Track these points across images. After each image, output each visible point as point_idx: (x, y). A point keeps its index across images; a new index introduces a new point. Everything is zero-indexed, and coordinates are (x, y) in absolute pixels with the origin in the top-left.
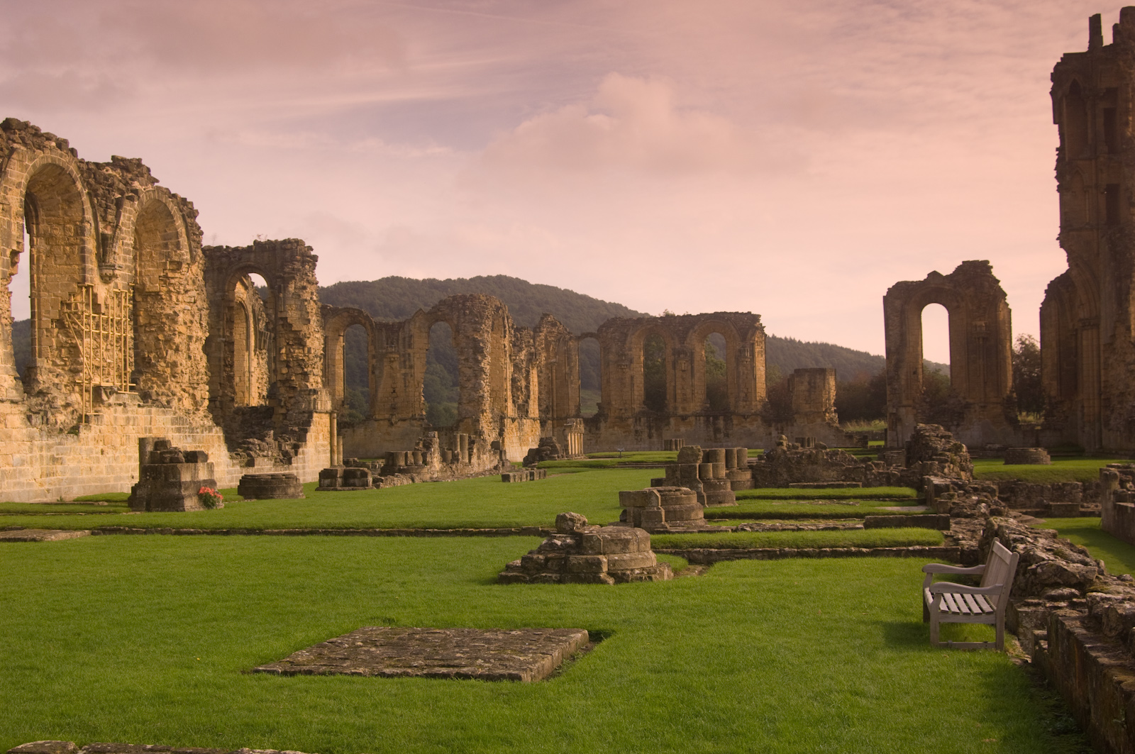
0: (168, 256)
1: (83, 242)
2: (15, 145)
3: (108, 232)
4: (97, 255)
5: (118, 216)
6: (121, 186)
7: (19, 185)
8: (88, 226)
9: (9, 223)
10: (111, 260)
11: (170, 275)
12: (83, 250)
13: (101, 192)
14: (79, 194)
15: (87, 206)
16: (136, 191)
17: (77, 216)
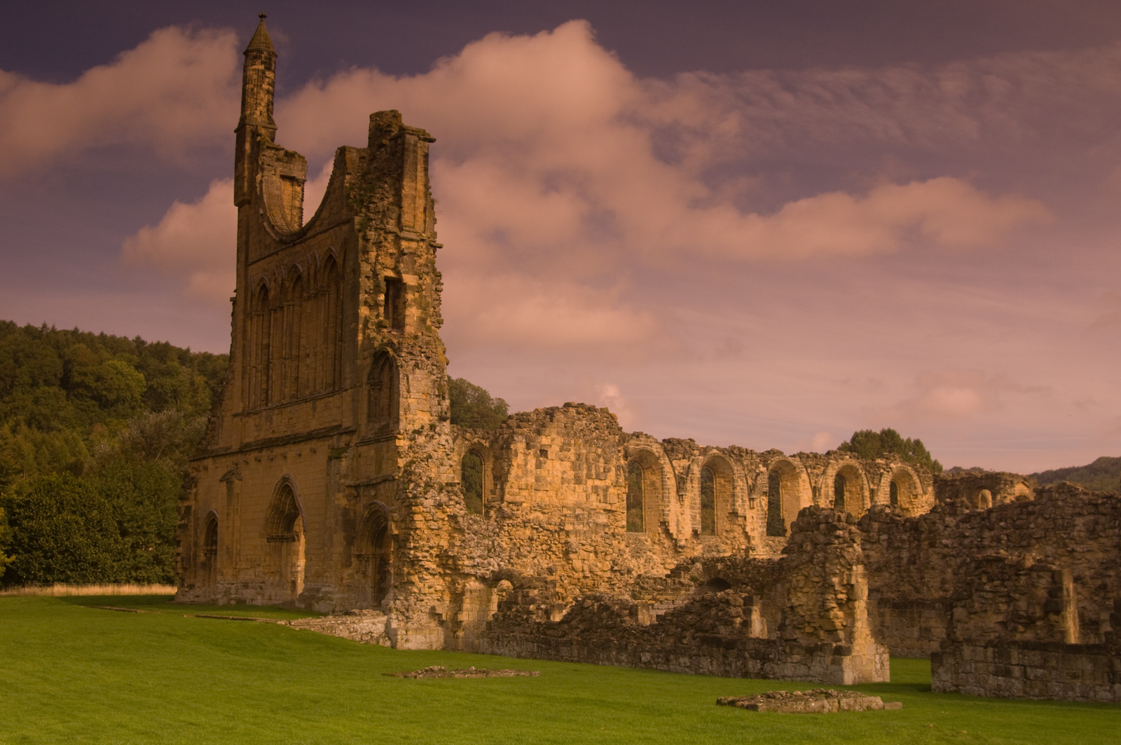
0: (911, 492)
1: (863, 493)
2: (831, 461)
3: (876, 487)
4: (870, 497)
5: (880, 480)
6: (884, 466)
7: (832, 476)
8: (865, 486)
9: (828, 491)
10: (876, 499)
11: (913, 500)
12: (863, 496)
13: (872, 471)
14: (861, 474)
15: (865, 478)
16: (890, 468)
17: (861, 483)
